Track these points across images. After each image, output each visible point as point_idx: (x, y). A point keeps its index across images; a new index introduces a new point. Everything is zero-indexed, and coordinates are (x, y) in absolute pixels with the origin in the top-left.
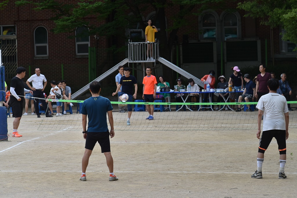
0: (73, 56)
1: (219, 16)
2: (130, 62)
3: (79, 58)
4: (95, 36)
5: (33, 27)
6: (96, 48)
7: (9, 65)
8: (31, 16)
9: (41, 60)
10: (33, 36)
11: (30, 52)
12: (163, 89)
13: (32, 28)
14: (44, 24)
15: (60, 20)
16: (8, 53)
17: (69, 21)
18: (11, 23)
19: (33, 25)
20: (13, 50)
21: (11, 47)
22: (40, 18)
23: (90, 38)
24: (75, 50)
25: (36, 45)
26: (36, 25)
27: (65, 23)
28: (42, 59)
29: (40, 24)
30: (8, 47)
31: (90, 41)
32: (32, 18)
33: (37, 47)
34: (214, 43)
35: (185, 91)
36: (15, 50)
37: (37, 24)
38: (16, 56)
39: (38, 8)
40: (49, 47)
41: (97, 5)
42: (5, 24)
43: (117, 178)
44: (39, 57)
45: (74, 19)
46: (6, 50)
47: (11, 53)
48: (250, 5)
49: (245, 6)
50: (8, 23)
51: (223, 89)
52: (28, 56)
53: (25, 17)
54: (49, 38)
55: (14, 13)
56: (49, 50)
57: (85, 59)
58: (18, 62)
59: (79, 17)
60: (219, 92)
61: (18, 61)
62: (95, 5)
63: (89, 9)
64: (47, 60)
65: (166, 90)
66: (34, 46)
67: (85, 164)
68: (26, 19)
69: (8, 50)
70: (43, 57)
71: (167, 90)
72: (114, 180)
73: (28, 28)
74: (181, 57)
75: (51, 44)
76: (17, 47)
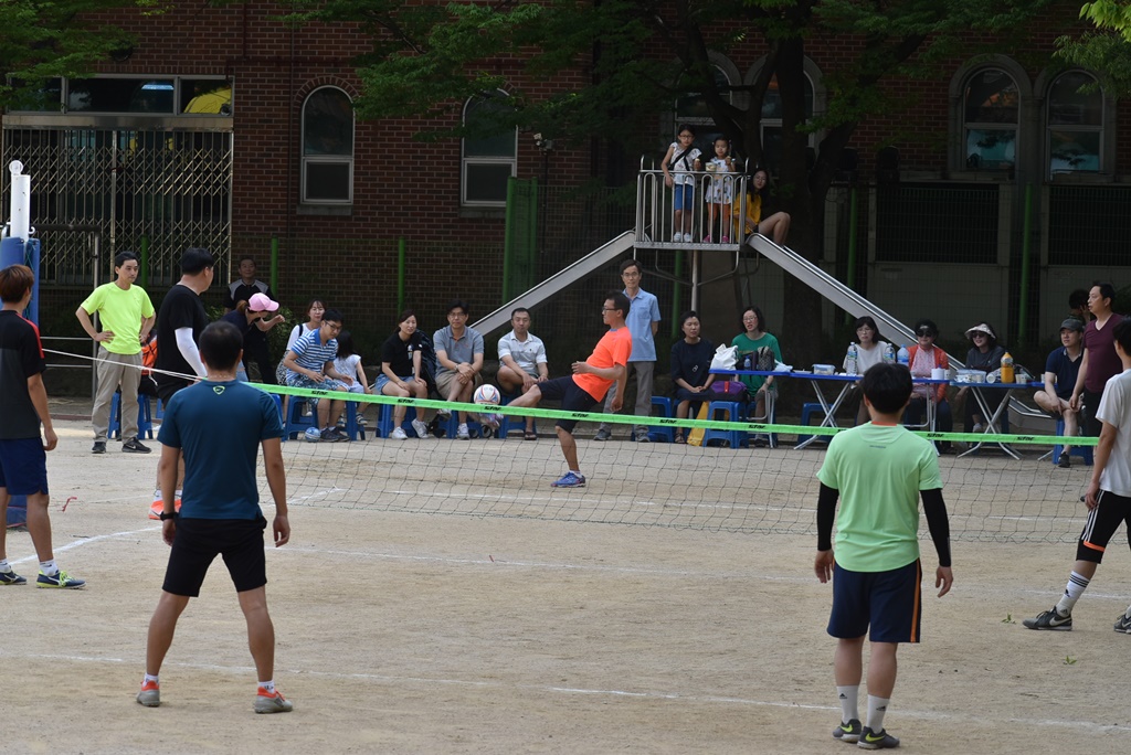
0: (448, 209)
1: (1033, 83)
2: (641, 247)
3: (471, 220)
4: (538, 136)
5: (299, 87)
6: (539, 183)
7: (197, 232)
8: (293, 45)
9: (325, 218)
10: (300, 122)
11: (282, 184)
12: (747, 360)
13: (295, 93)
14: (344, 80)
15: (381, 66)
16: (198, 184)
17: (414, 74)
18: (215, 69)
19: (300, 78)
20: (217, 172)
21: (208, 160)
22: (330, 53)
23: (519, 142)
24: (460, 185)
25: (311, 158)
26: (312, 80)
27: (396, 79)
28: (326, 213)
29: (327, 79)
30: (198, 160)
31: (519, 153)
32: (296, 53)
33: (311, 166)
34: (1001, 187)
35: (835, 371)
36: (227, 173)
37: (317, 78)
38: (226, 198)
39: (294, 14)
40: (356, 168)
41: (522, 14)
42: (192, 69)
43: (287, 702)
44: (315, 207)
45: (435, 65)
46: (188, 172)
47: (208, 184)
48: (1104, 47)
49: (1082, 51)
50: (203, 69)
51: (984, 373)
52: (274, 201)
53: (270, 47)
54: (360, 134)
55: (230, 30)
56: (355, 179)
57: (493, 221)
58: (233, 223)
59: (453, 59)
60: (966, 381)
61: (233, 217)
62: (516, 15)
63: (491, 31)
64: (348, 218)
65: (757, 362)
66: (299, 162)
67: (161, 640)
68: (274, 55)
69: (198, 172)
70: (330, 208)
71: (763, 363)
72: (276, 711)
73: (279, 93)
74: (872, 235)
75: (364, 157)
76: (231, 162)
